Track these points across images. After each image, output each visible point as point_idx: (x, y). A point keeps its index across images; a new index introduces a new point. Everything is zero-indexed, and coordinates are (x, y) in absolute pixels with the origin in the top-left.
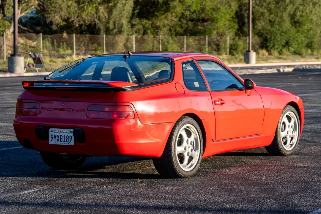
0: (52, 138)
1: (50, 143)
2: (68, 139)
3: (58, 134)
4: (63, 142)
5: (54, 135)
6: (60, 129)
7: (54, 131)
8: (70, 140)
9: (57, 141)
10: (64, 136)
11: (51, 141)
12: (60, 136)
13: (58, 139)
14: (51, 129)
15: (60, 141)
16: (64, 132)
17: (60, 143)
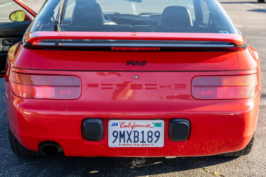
0: (117, 137)
1: (111, 144)
2: (151, 137)
3: (129, 129)
4: (141, 142)
5: (120, 132)
6: (132, 122)
7: (119, 125)
8: (155, 138)
9: (127, 142)
10: (143, 132)
11: (114, 142)
12: (133, 133)
13: (129, 138)
14: (112, 122)
15: (133, 140)
16: (141, 126)
17: (132, 145)
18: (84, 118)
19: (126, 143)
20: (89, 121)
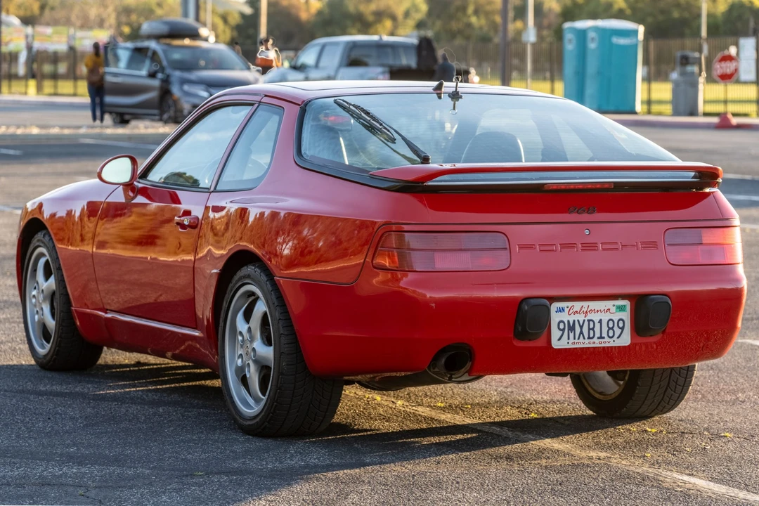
0: (563, 330)
1: (556, 344)
2: (612, 328)
3: (581, 318)
4: (598, 338)
5: (568, 321)
6: (585, 304)
7: (567, 310)
8: (618, 331)
9: (579, 339)
10: (600, 321)
11: (559, 339)
12: (586, 323)
13: (581, 333)
14: (555, 306)
15: (586, 336)
16: (598, 311)
17: (585, 343)
18: (520, 300)
19: (576, 341)
20: (533, 301)
